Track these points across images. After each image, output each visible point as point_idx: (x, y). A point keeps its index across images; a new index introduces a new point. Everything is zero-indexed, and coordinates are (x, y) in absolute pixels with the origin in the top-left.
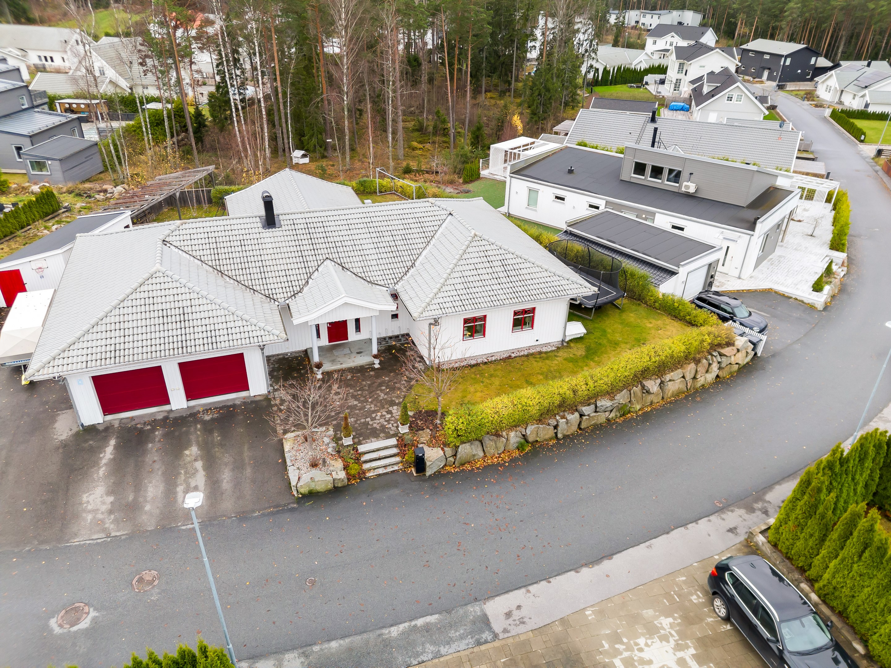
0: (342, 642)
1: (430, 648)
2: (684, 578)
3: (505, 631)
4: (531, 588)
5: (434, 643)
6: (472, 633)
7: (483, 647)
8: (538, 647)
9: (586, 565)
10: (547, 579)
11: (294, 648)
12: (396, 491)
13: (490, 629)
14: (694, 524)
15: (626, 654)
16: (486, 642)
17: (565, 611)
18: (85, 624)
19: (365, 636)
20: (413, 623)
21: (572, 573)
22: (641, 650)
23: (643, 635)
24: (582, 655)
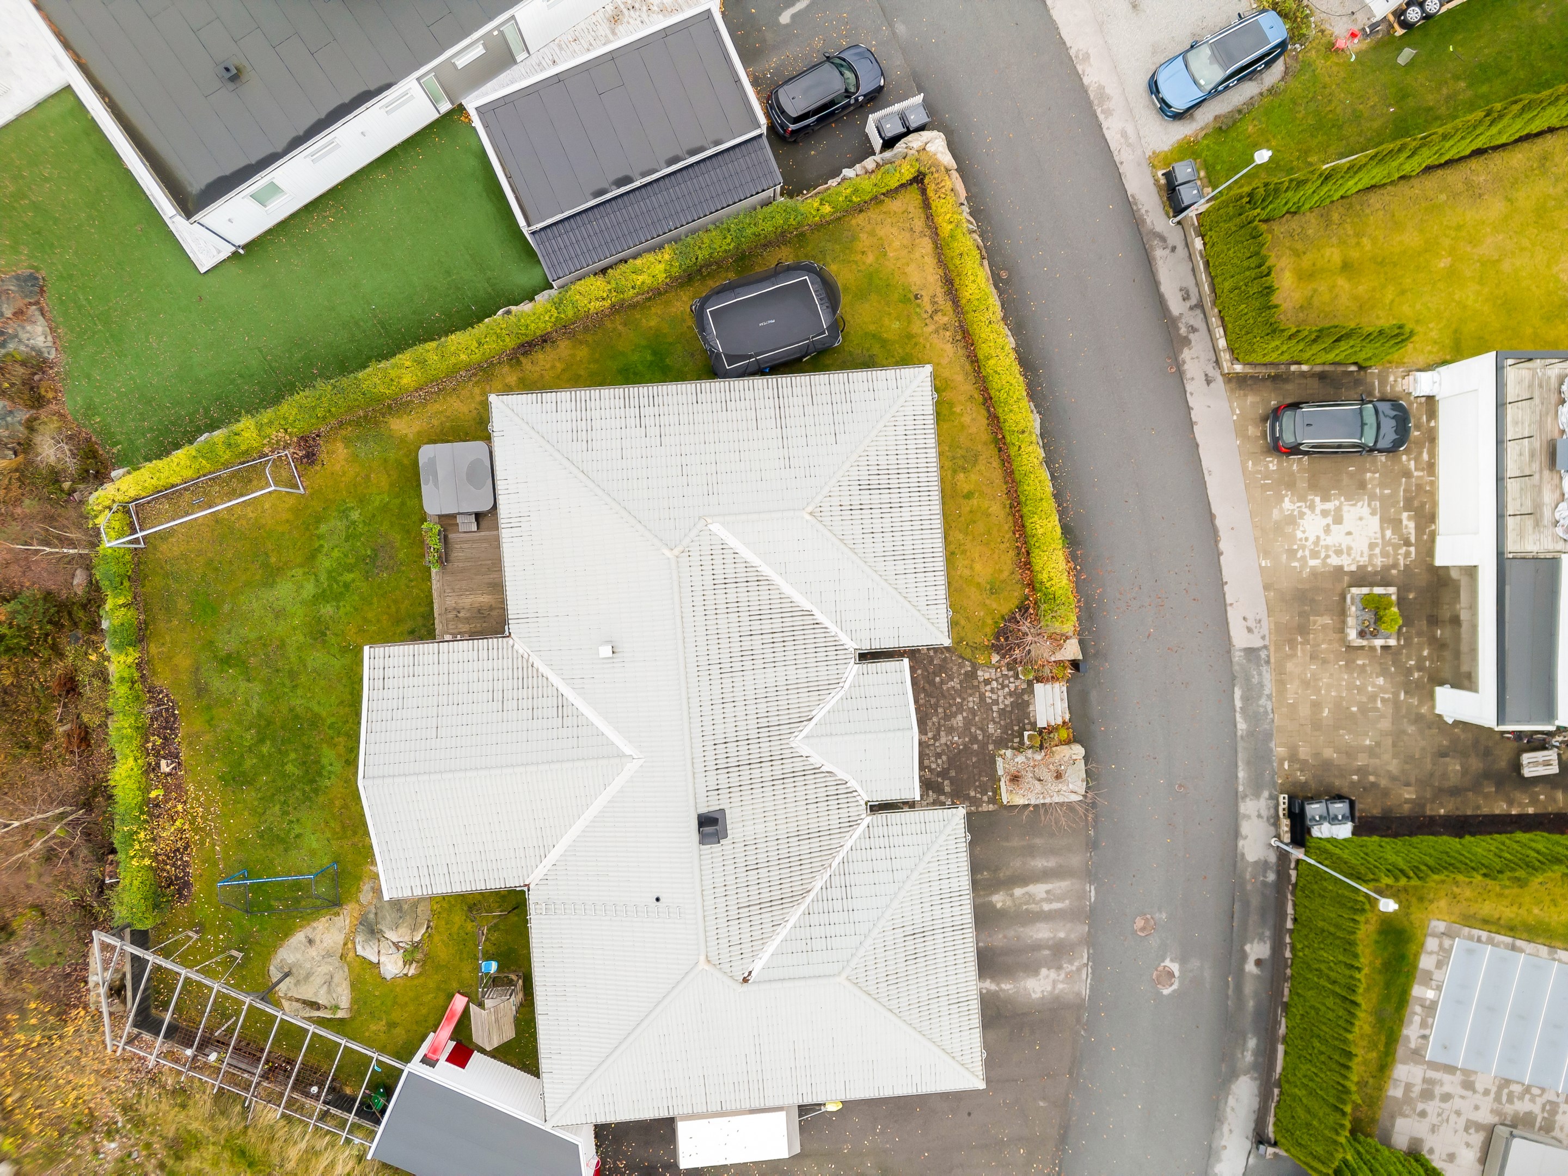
0: (1240, 769)
1: (1263, 701)
2: (1250, 462)
3: (1263, 638)
4: (1228, 601)
5: (1260, 697)
6: (1258, 665)
7: (1272, 660)
8: (1285, 618)
9: (1216, 542)
10: (1224, 584)
11: (1236, 805)
12: (1094, 696)
13: (1258, 649)
14: (1193, 413)
15: (1307, 553)
16: (1268, 656)
17: (1257, 583)
18: (1175, 968)
19: (1240, 749)
20: (1238, 709)
21: (1222, 558)
22: (1306, 539)
23: (1294, 530)
24: (1300, 586)
